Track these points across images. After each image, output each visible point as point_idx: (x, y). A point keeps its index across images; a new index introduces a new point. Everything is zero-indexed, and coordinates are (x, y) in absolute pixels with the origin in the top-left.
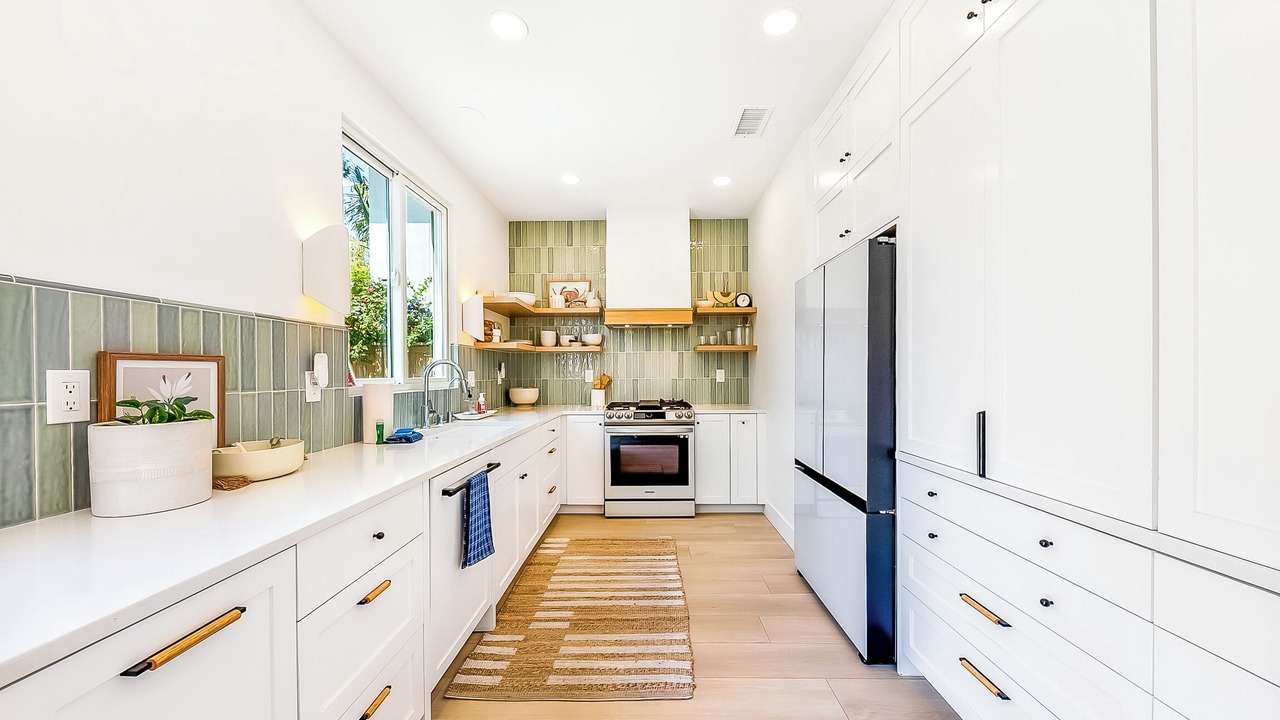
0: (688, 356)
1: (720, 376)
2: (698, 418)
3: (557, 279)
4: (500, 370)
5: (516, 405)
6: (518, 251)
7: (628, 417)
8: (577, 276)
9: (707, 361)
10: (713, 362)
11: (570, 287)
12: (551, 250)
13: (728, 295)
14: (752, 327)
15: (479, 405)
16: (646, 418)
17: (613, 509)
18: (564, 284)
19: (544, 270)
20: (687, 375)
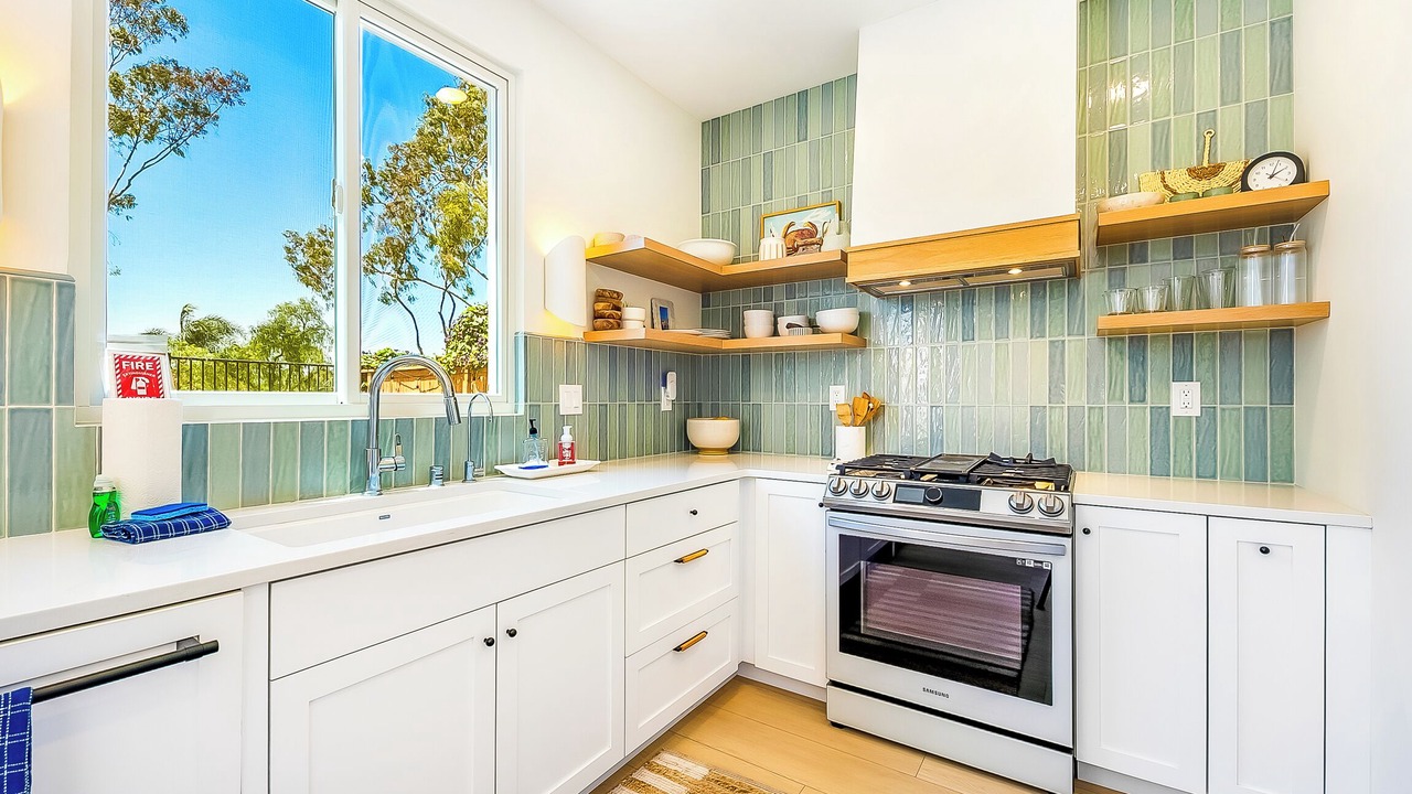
0: (1078, 349)
1: (1185, 399)
2: (1086, 517)
3: (779, 210)
4: (665, 385)
5: (696, 450)
6: (715, 171)
7: (880, 496)
8: (815, 198)
9: (1138, 359)
10: (1159, 359)
11: (801, 221)
12: (768, 157)
13: (1216, 170)
14: (1306, 250)
15: (562, 449)
16: (926, 502)
17: (843, 707)
18: (789, 219)
19: (757, 199)
20: (1076, 394)
